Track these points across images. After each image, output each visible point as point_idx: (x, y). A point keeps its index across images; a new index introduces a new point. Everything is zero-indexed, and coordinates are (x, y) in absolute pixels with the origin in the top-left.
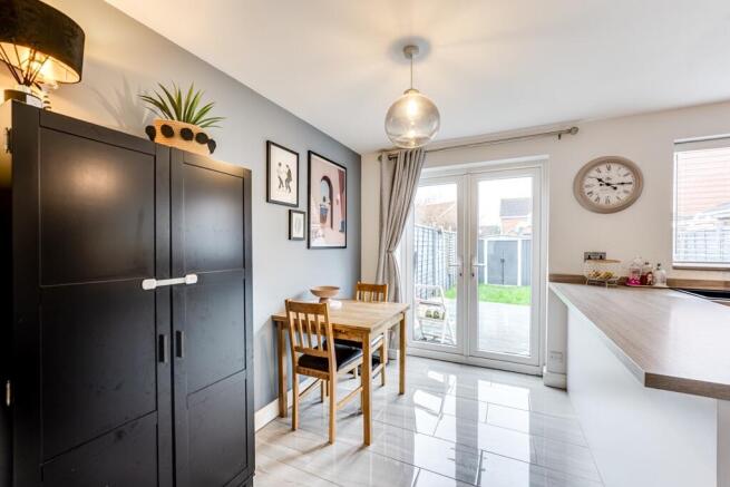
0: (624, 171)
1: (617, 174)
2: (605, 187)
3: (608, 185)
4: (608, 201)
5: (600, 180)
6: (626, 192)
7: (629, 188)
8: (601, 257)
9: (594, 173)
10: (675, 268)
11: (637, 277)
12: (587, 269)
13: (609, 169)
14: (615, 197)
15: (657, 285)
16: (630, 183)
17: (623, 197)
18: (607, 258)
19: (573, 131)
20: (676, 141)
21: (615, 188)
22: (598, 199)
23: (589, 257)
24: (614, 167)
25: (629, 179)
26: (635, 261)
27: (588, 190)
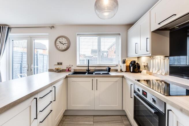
0: (66, 40)
1: (64, 41)
2: (61, 44)
3: (62, 43)
4: (62, 48)
5: (60, 42)
6: (66, 46)
7: (67, 45)
8: (61, 64)
9: (59, 40)
10: (77, 66)
11: (67, 69)
13: (62, 39)
14: (64, 47)
16: (67, 43)
17: (66, 47)
19: (53, 27)
21: (64, 45)
22: (60, 47)
23: (58, 64)
24: (63, 38)
25: (67, 42)
26: (67, 65)
27: (57, 44)
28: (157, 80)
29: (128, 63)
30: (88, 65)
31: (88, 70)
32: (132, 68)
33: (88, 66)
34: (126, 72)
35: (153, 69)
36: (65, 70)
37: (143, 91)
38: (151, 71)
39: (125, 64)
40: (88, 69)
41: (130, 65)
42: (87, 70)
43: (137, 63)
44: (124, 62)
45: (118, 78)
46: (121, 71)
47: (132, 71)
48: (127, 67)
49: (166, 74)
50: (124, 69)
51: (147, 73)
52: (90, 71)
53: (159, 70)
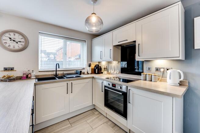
0: (21, 37)
1: (18, 38)
3: (14, 41)
4: (14, 47)
5: (10, 38)
6: (21, 45)
7: (23, 44)
8: (12, 69)
9: (7, 35)
10: (39, 71)
11: (25, 76)
13: (15, 35)
14: (17, 46)
15: (32, 78)
16: (24, 42)
17: (21, 47)
20: (40, 32)
21: (17, 43)
22: (9, 46)
23: (6, 69)
24: (17, 35)
25: (23, 40)
26: (25, 70)
27: (4, 41)
28: (114, 77)
29: (93, 66)
30: (56, 69)
31: (56, 75)
32: (97, 70)
33: (56, 71)
34: (91, 74)
35: (111, 70)
36: (22, 77)
37: (113, 84)
38: (110, 72)
39: (91, 68)
40: (56, 73)
41: (94, 68)
42: (54, 75)
43: (100, 67)
44: (90, 66)
45: (90, 79)
46: (88, 73)
47: (97, 72)
48: (92, 69)
49: (119, 73)
50: (90, 72)
51: (107, 73)
52: (58, 75)
53: (115, 70)
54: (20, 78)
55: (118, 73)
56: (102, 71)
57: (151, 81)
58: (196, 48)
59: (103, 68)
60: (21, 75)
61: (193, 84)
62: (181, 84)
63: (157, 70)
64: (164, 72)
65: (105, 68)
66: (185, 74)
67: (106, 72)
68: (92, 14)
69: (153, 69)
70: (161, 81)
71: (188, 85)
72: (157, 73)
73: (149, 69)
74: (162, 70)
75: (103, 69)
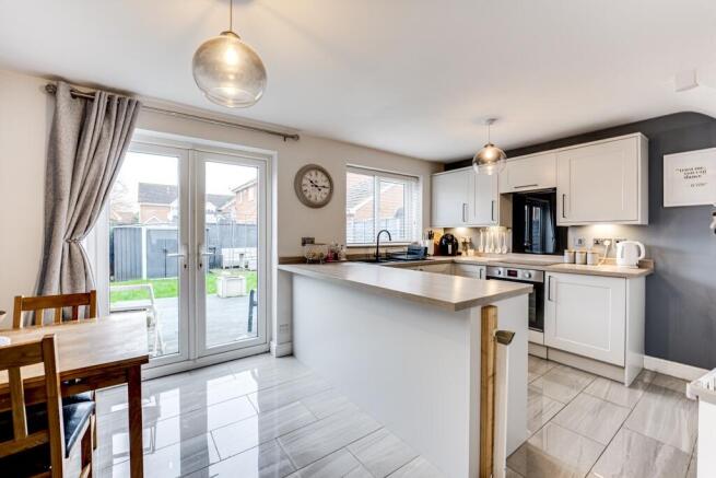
0: (324, 178)
1: (320, 179)
2: (314, 188)
3: (316, 186)
4: (315, 199)
5: (311, 182)
6: (325, 193)
7: (327, 191)
8: (312, 241)
9: (308, 176)
10: (349, 248)
11: (333, 255)
12: (306, 251)
13: (316, 174)
14: (319, 196)
15: (342, 259)
16: (327, 187)
17: (324, 197)
18: (316, 242)
19: (295, 137)
20: (347, 164)
21: (320, 190)
22: (310, 196)
23: (305, 241)
24: (320, 174)
25: (327, 184)
26: (331, 243)
27: (304, 188)
29: (437, 239)
30: (378, 243)
32: (450, 246)
33: (378, 247)
34: (434, 255)
36: (328, 256)
37: (509, 271)
38: (481, 250)
39: (433, 241)
40: (377, 252)
41: (442, 242)
42: (376, 255)
44: (430, 237)
45: (446, 265)
47: (450, 251)
48: (436, 244)
49: (507, 252)
50: (431, 251)
51: (475, 254)
52: (381, 256)
53: (495, 247)
54: (326, 260)
55: (505, 252)
56: (460, 250)
57: (586, 264)
58: (665, 205)
59: (460, 241)
60: (326, 254)
61: (661, 265)
62: (640, 265)
63: (597, 243)
64: (610, 247)
65: (464, 243)
66: (648, 249)
67: (471, 252)
68: (486, 146)
69: (590, 243)
70: (604, 263)
71: (652, 266)
72: (598, 249)
73: (580, 241)
74: (607, 243)
75: (460, 245)
